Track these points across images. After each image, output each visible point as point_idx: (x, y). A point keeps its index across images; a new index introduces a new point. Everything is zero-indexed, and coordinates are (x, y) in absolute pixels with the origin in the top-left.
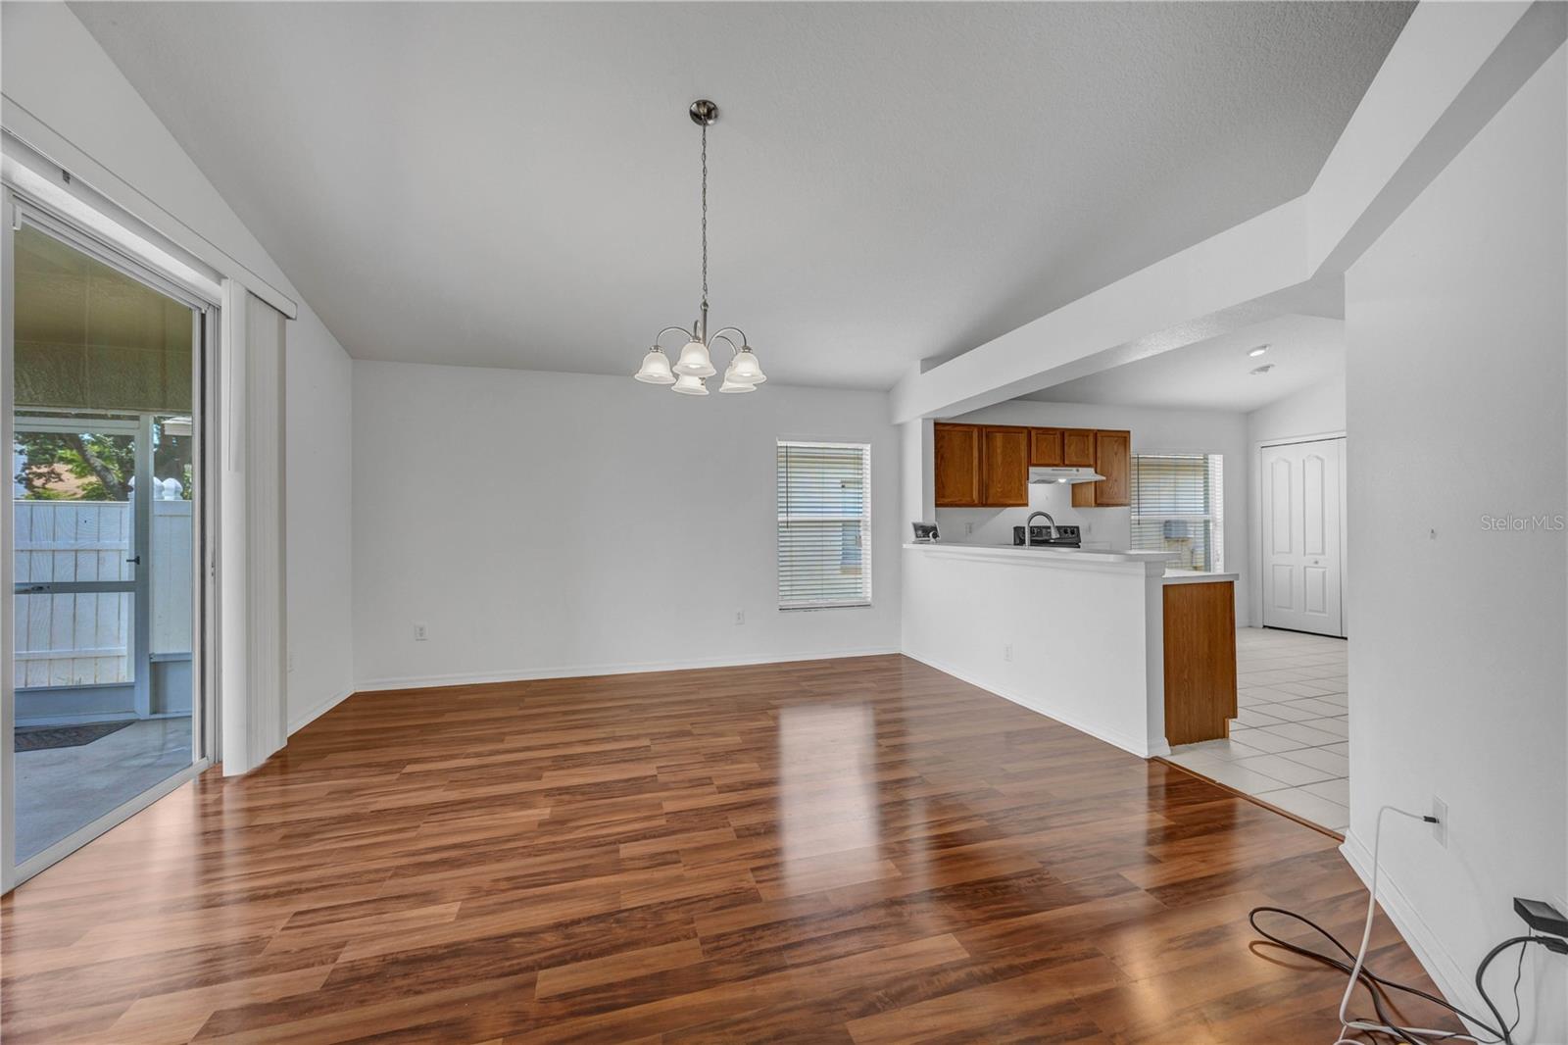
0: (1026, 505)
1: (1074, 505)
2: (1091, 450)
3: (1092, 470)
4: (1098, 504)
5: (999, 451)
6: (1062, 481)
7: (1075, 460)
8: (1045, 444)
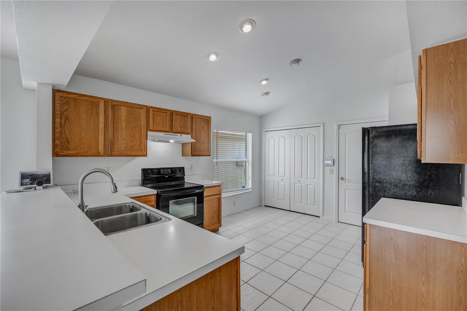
0: (146, 155)
1: (183, 155)
2: (189, 124)
3: (190, 136)
4: (193, 155)
5: (123, 119)
6: (172, 141)
7: (179, 129)
8: (159, 119)
